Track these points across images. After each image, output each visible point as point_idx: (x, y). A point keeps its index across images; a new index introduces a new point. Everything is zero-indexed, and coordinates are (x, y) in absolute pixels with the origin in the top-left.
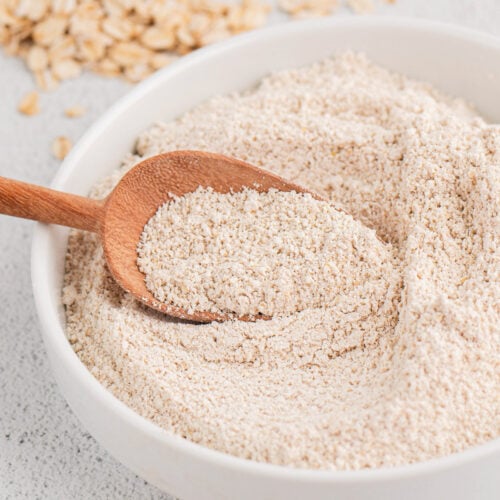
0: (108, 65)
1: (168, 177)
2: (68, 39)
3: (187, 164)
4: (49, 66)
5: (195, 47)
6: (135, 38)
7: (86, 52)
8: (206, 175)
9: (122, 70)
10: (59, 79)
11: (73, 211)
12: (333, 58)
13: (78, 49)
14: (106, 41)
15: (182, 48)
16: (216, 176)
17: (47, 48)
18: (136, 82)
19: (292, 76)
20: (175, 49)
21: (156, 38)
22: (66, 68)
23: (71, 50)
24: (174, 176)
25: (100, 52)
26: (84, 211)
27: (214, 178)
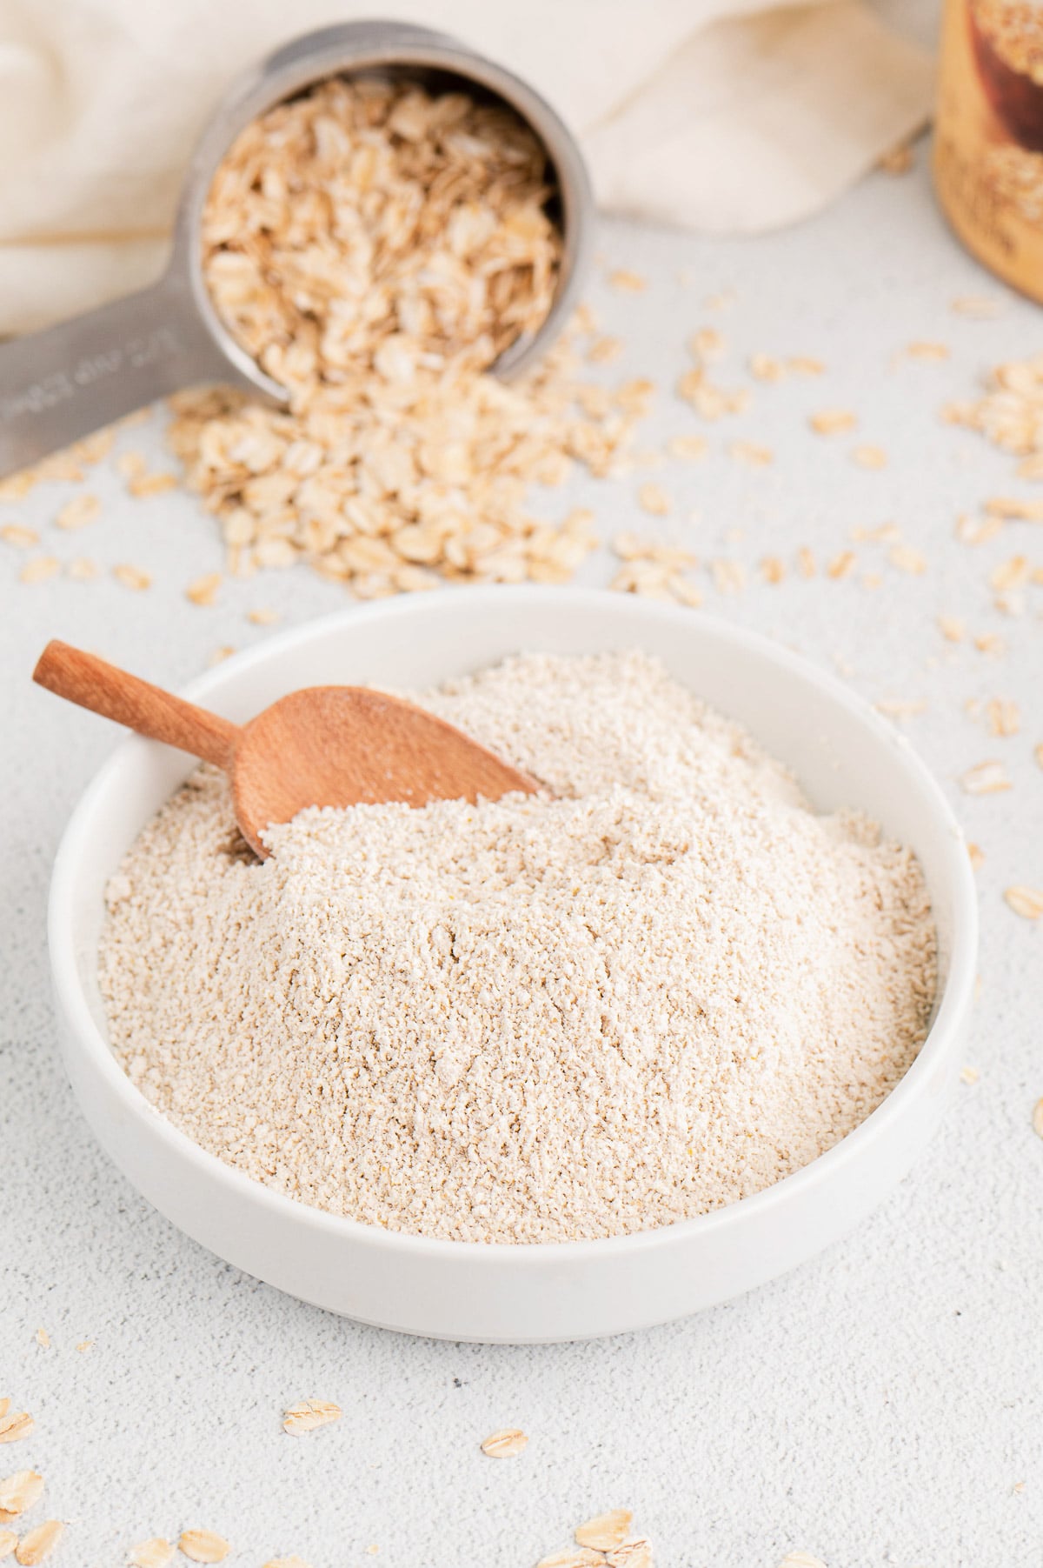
0: (334, 563)
1: (337, 722)
2: (289, 512)
3: (369, 709)
4: (253, 542)
5: (467, 572)
6: (385, 535)
7: (308, 537)
8: (392, 732)
9: (352, 575)
10: (259, 565)
11: (200, 724)
12: (614, 654)
13: (300, 529)
14: (343, 527)
15: (447, 567)
16: (405, 737)
17: (257, 515)
18: (365, 598)
19: (549, 665)
20: (436, 565)
21: (414, 543)
22: (275, 552)
23: (289, 528)
24: (346, 723)
25: (329, 541)
26: (215, 728)
27: (400, 740)
